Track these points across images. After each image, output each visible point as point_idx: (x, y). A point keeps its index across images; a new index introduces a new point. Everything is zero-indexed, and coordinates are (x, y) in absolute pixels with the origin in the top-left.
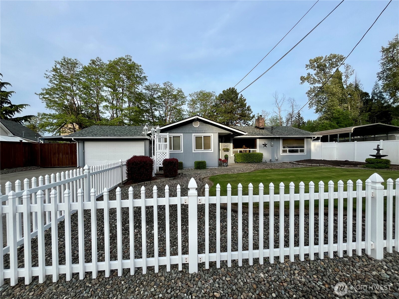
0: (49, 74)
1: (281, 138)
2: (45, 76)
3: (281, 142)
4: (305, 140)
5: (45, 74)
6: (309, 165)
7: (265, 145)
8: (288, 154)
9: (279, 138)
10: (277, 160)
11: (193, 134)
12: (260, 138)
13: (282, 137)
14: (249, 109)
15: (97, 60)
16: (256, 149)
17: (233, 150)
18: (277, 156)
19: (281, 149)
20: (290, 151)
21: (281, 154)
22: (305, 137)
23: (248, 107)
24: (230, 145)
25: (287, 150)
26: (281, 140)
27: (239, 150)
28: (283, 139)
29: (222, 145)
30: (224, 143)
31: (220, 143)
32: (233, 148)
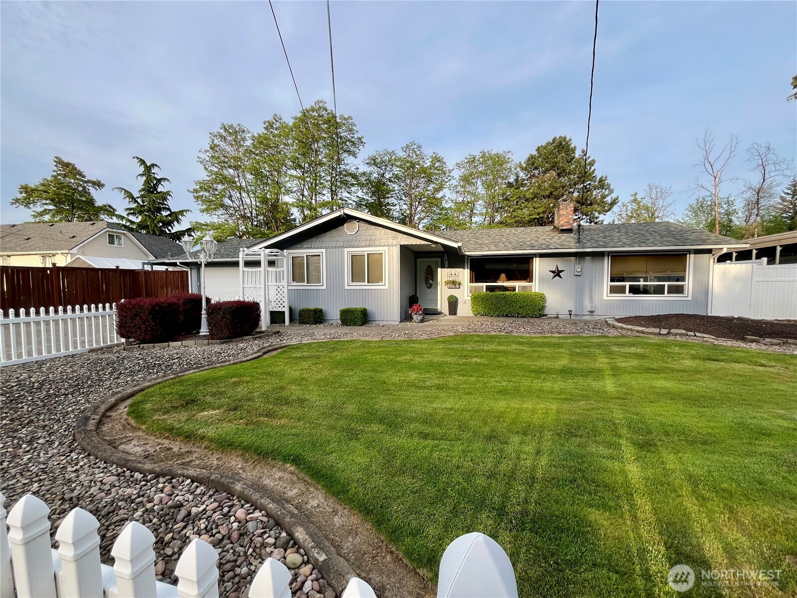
0: (203, 156)
1: (606, 254)
2: (199, 160)
3: (607, 263)
4: (691, 259)
5: (199, 158)
6: (638, 332)
7: (557, 273)
8: (628, 296)
9: (601, 255)
10: (592, 312)
11: (346, 250)
12: (542, 256)
13: (609, 253)
14: (602, 184)
15: (275, 120)
16: (532, 282)
17: (469, 284)
18: (591, 301)
19: (607, 283)
20: (634, 290)
21: (605, 298)
22: (689, 251)
23: (601, 181)
24: (464, 274)
25: (625, 286)
26: (606, 258)
27: (485, 284)
28: (612, 256)
29: (443, 274)
30: (449, 269)
31: (439, 269)
32: (471, 281)
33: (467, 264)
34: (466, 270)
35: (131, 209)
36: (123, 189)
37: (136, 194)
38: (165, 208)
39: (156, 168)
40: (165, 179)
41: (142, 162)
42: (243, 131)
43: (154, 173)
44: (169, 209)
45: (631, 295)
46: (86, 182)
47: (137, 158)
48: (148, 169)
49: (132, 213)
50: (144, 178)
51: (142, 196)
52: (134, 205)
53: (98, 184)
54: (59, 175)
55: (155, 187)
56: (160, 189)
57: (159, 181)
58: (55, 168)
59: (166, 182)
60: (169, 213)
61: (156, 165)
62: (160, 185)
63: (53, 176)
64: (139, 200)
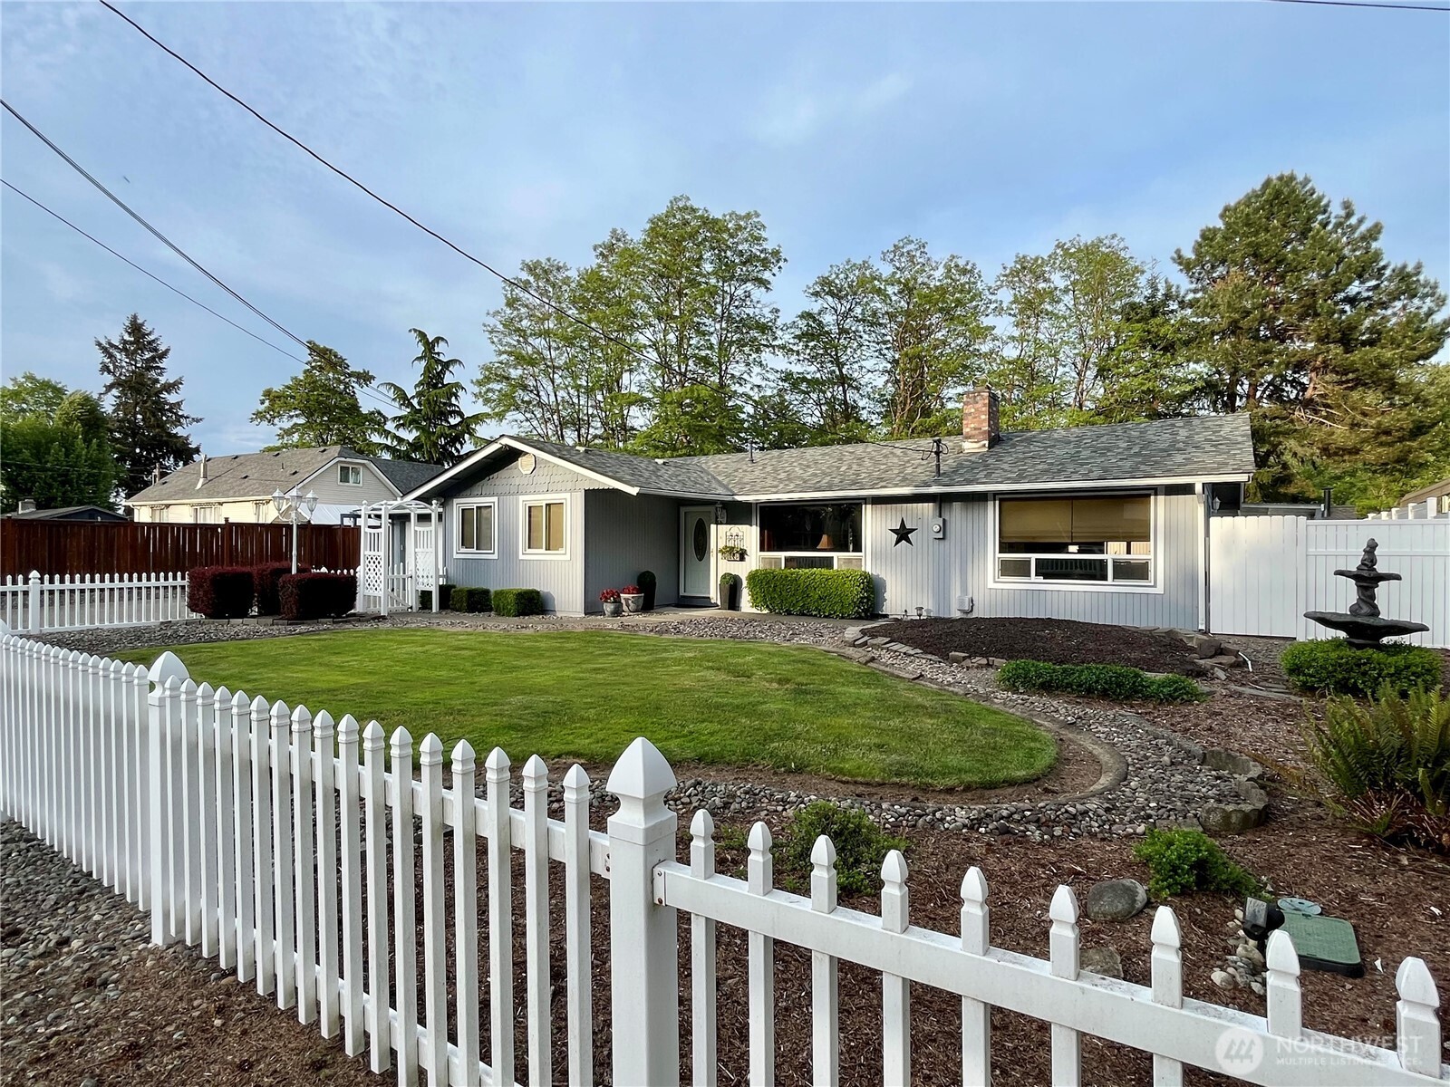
1: (991, 497)
4: (1159, 504)
7: (903, 534)
8: (1035, 582)
11: (522, 498)
12: (877, 500)
13: (995, 494)
15: (616, 239)
16: (861, 551)
17: (759, 553)
18: (964, 590)
19: (992, 555)
21: (991, 585)
22: (1155, 490)
24: (750, 535)
25: (1028, 562)
26: (990, 504)
27: (783, 555)
28: (1001, 501)
29: (720, 535)
30: (729, 526)
31: (713, 527)
32: (762, 549)
33: (756, 518)
34: (754, 527)
35: (400, 418)
36: (393, 385)
37: (410, 392)
38: (454, 412)
39: (442, 344)
40: (454, 361)
41: (422, 335)
42: (559, 269)
43: (438, 354)
44: (460, 414)
45: (1041, 579)
46: (350, 375)
47: (415, 330)
48: (430, 346)
49: (403, 425)
50: (424, 363)
51: (419, 394)
52: (405, 411)
53: (365, 378)
54: (313, 368)
55: (440, 376)
56: (448, 379)
57: (446, 365)
58: (310, 358)
59: (457, 365)
60: (458, 419)
61: (443, 339)
62: (447, 372)
63: (305, 372)
64: (415, 402)
